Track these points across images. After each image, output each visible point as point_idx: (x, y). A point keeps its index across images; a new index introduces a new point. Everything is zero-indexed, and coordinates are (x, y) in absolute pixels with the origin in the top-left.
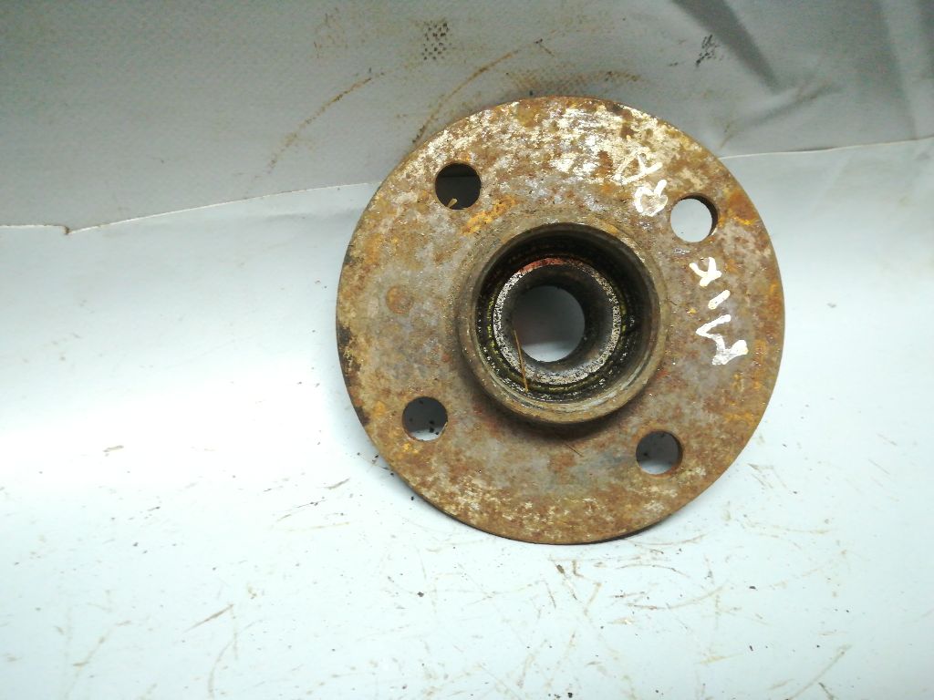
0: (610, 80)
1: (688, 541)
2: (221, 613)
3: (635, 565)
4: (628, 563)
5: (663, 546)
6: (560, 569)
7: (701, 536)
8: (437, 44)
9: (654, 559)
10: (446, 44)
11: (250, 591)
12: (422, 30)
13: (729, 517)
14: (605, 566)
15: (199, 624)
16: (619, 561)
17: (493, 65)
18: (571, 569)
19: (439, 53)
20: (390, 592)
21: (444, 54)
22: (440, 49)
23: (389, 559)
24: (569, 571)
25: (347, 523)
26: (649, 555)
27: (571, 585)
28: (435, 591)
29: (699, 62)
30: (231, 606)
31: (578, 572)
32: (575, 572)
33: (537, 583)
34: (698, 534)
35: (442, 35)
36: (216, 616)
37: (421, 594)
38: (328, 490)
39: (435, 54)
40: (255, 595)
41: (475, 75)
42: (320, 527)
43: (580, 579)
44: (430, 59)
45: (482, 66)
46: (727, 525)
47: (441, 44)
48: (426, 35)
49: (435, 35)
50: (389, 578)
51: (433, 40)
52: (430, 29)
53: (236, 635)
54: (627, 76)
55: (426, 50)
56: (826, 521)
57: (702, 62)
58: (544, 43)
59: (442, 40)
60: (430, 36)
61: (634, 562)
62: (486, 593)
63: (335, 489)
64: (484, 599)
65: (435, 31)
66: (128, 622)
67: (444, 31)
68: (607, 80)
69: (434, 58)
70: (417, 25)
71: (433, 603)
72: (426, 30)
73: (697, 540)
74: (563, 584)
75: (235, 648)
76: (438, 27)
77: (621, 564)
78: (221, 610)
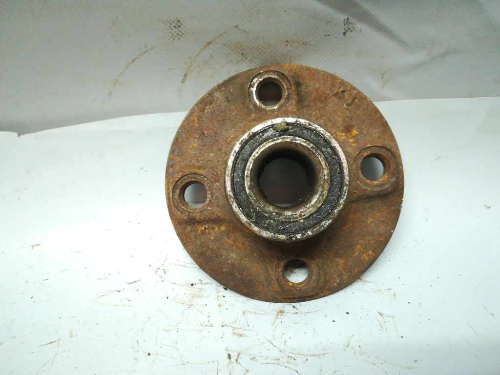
0: (289, 45)
1: (315, 355)
2: (54, 342)
3: (274, 364)
4: (271, 361)
5: (297, 356)
6: (229, 356)
7: (324, 354)
8: (178, 32)
9: (288, 362)
10: (183, 31)
11: (71, 334)
12: (166, 25)
13: (348, 345)
14: (256, 361)
15: (43, 345)
16: (266, 359)
17: (214, 40)
18: (236, 358)
19: (181, 36)
20: (134, 349)
21: (183, 36)
22: (180, 34)
23: (142, 331)
24: (233, 359)
25: (130, 306)
26: (285, 360)
27: (231, 368)
28: (157, 354)
29: (344, 34)
30: (60, 339)
31: (239, 361)
32: (236, 360)
33: (213, 362)
34: (323, 352)
35: (179, 26)
36: (51, 343)
37: (149, 354)
38: (128, 284)
39: (179, 37)
40: (72, 336)
41: (206, 46)
42: (116, 305)
43: (238, 365)
44: (176, 40)
45: (208, 41)
46: (345, 350)
47: (180, 31)
48: (170, 27)
49: (175, 27)
50: (137, 341)
51: (175, 30)
52: (171, 24)
53: (56, 355)
54: (299, 43)
55: (173, 35)
56: (416, 361)
57: (347, 34)
58: (239, 26)
59: (180, 29)
60: (172, 27)
61: (275, 362)
62: (182, 361)
63: (131, 285)
64: (180, 365)
65: (174, 25)
66: (14, 337)
67: (179, 24)
68: (287, 45)
69: (179, 39)
70: (163, 23)
71: (153, 361)
72: (169, 25)
73: (321, 356)
74: (227, 366)
75: (53, 362)
76: (175, 22)
77: (267, 361)
78: (54, 340)
